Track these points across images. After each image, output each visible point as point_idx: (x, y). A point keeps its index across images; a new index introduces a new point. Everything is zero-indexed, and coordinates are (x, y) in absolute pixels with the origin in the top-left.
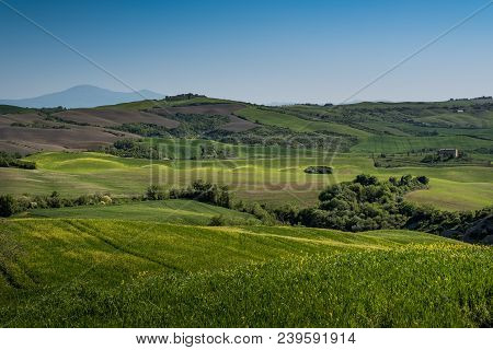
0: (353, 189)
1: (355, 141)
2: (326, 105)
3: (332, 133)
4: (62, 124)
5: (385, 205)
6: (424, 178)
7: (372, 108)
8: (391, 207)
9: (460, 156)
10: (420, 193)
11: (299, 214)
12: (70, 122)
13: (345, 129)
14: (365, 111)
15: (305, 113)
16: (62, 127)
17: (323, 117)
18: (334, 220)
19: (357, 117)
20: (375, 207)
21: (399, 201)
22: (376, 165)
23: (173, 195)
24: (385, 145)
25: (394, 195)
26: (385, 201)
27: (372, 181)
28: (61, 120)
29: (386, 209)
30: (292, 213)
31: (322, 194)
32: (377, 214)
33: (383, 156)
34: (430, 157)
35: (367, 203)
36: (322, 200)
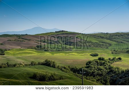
0: (96, 62)
1: (110, 45)
2: (107, 33)
3: (104, 43)
4: (23, 40)
5: (105, 67)
6: (120, 58)
7: (119, 34)
8: (107, 67)
10: (118, 63)
11: (79, 69)
12: (26, 39)
13: (108, 41)
14: (117, 35)
15: (97, 36)
16: (23, 41)
17: (102, 38)
18: (89, 71)
19: (114, 37)
20: (102, 67)
21: (109, 65)
22: (112, 53)
23: (39, 64)
24: (120, 46)
25: (109, 64)
26: (105, 65)
27: (103, 59)
28: (23, 39)
29: (105, 68)
30: (77, 69)
31: (87, 63)
32: (102, 69)
35: (100, 66)
36: (86, 65)
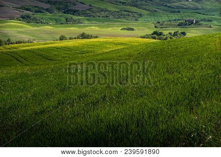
3: (129, 11)
6: (184, 32)
9: (196, 22)
15: (113, 1)
17: (123, 3)
22: (155, 27)
27: (161, 34)
33: (159, 23)
34: (182, 23)
